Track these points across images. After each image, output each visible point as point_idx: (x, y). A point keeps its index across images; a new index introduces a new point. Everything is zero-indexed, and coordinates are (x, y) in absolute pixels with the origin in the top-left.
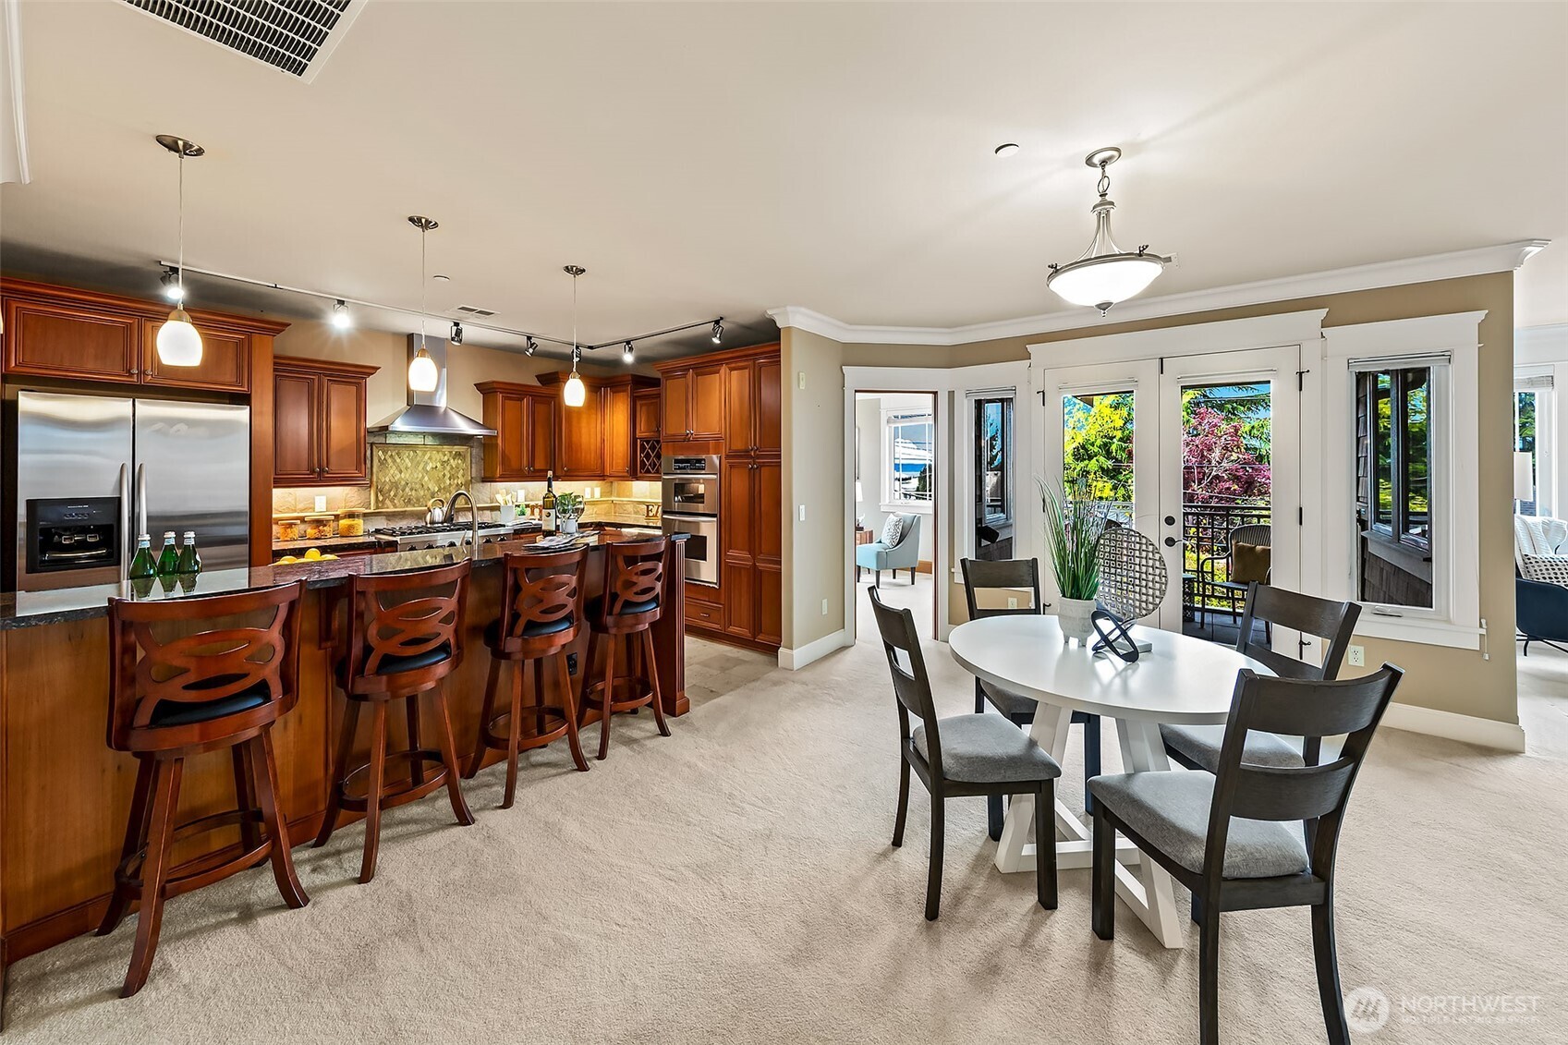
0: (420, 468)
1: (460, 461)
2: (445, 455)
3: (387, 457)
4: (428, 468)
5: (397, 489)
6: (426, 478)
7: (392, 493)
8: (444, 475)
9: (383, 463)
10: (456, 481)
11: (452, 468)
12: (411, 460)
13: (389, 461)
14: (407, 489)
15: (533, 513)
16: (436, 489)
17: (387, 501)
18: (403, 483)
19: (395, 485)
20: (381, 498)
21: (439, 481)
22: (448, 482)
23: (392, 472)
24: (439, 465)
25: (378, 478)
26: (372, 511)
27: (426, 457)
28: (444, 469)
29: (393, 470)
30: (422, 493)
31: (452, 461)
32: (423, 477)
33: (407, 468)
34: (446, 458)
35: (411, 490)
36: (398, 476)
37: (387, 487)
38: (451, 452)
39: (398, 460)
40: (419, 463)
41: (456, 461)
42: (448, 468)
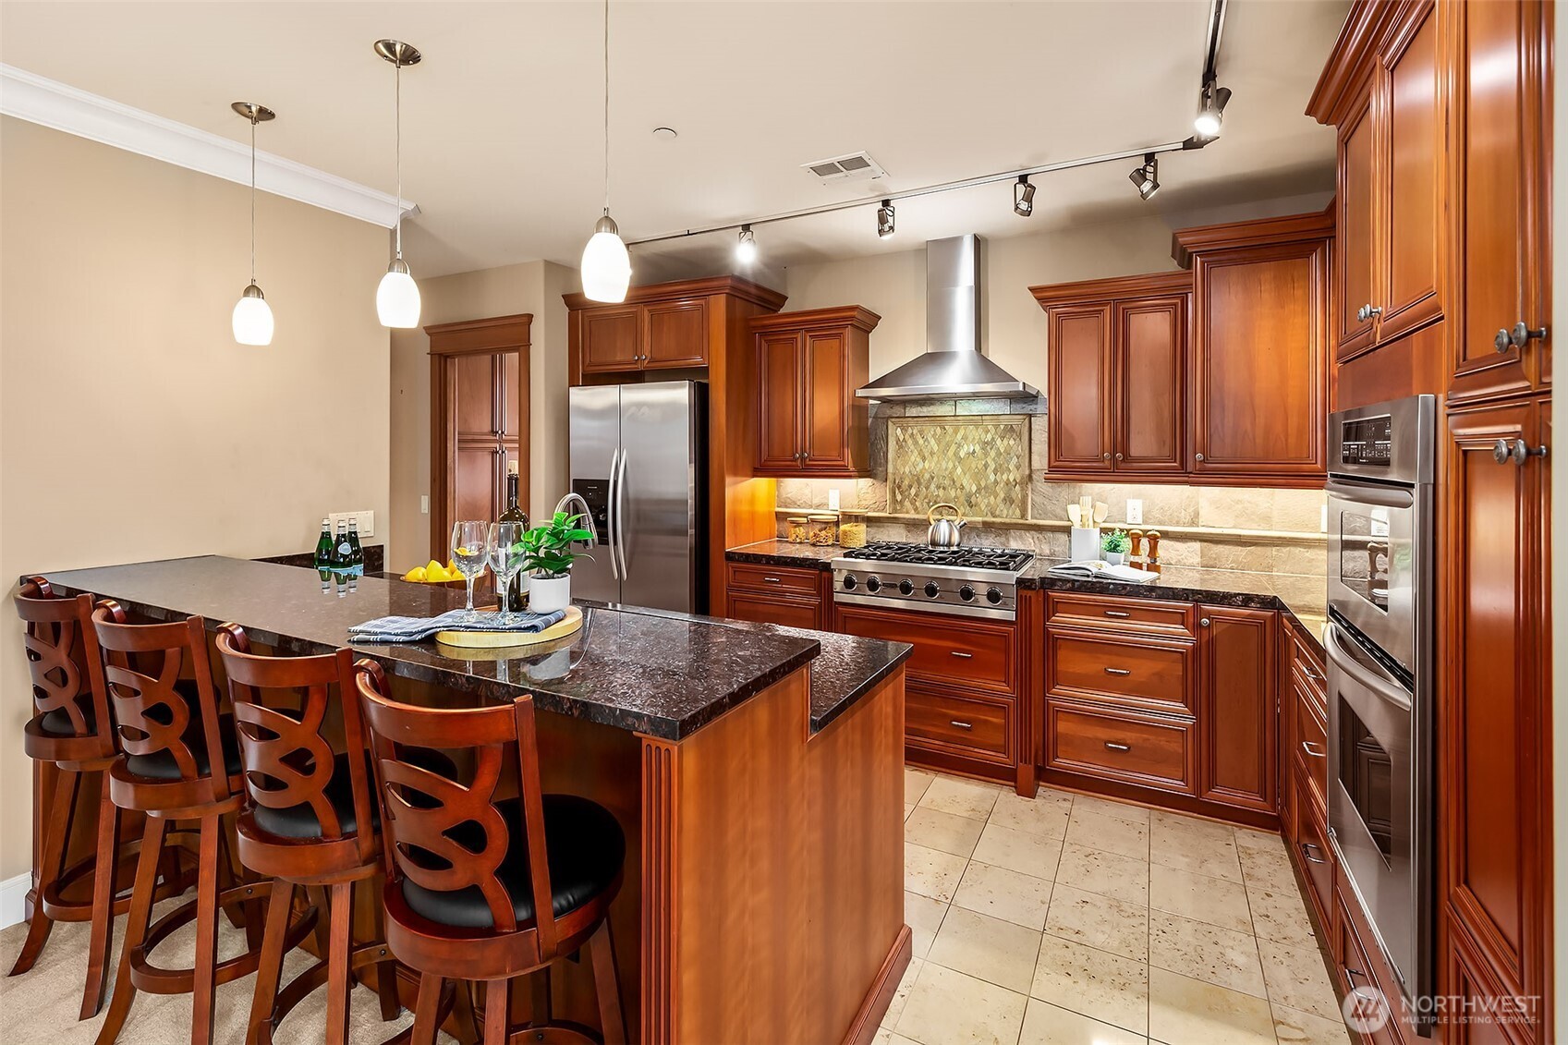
0: (951, 453)
1: (1012, 442)
2: (988, 431)
3: (907, 437)
4: (962, 454)
5: (919, 484)
6: (959, 470)
7: (913, 491)
8: (986, 466)
9: (901, 445)
10: (1005, 477)
11: (999, 454)
12: (939, 442)
13: (910, 442)
14: (933, 487)
15: (1135, 551)
16: (974, 488)
17: (907, 503)
18: (927, 476)
19: (917, 479)
20: (899, 497)
21: (978, 476)
22: (992, 477)
23: (913, 458)
24: (977, 448)
25: (895, 468)
26: (887, 515)
27: (959, 437)
28: (986, 454)
29: (914, 457)
30: (953, 493)
31: (999, 442)
32: (955, 468)
33: (932, 454)
34: (989, 437)
35: (938, 487)
36: (921, 466)
37: (907, 482)
38: (996, 427)
39: (921, 442)
40: (948, 445)
41: (1005, 441)
42: (993, 454)
